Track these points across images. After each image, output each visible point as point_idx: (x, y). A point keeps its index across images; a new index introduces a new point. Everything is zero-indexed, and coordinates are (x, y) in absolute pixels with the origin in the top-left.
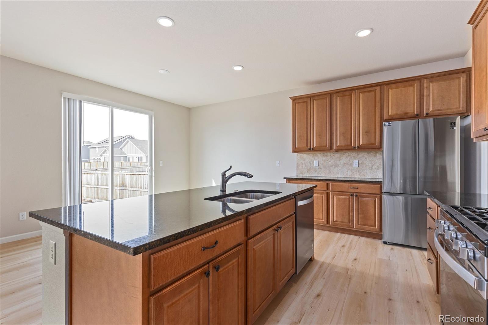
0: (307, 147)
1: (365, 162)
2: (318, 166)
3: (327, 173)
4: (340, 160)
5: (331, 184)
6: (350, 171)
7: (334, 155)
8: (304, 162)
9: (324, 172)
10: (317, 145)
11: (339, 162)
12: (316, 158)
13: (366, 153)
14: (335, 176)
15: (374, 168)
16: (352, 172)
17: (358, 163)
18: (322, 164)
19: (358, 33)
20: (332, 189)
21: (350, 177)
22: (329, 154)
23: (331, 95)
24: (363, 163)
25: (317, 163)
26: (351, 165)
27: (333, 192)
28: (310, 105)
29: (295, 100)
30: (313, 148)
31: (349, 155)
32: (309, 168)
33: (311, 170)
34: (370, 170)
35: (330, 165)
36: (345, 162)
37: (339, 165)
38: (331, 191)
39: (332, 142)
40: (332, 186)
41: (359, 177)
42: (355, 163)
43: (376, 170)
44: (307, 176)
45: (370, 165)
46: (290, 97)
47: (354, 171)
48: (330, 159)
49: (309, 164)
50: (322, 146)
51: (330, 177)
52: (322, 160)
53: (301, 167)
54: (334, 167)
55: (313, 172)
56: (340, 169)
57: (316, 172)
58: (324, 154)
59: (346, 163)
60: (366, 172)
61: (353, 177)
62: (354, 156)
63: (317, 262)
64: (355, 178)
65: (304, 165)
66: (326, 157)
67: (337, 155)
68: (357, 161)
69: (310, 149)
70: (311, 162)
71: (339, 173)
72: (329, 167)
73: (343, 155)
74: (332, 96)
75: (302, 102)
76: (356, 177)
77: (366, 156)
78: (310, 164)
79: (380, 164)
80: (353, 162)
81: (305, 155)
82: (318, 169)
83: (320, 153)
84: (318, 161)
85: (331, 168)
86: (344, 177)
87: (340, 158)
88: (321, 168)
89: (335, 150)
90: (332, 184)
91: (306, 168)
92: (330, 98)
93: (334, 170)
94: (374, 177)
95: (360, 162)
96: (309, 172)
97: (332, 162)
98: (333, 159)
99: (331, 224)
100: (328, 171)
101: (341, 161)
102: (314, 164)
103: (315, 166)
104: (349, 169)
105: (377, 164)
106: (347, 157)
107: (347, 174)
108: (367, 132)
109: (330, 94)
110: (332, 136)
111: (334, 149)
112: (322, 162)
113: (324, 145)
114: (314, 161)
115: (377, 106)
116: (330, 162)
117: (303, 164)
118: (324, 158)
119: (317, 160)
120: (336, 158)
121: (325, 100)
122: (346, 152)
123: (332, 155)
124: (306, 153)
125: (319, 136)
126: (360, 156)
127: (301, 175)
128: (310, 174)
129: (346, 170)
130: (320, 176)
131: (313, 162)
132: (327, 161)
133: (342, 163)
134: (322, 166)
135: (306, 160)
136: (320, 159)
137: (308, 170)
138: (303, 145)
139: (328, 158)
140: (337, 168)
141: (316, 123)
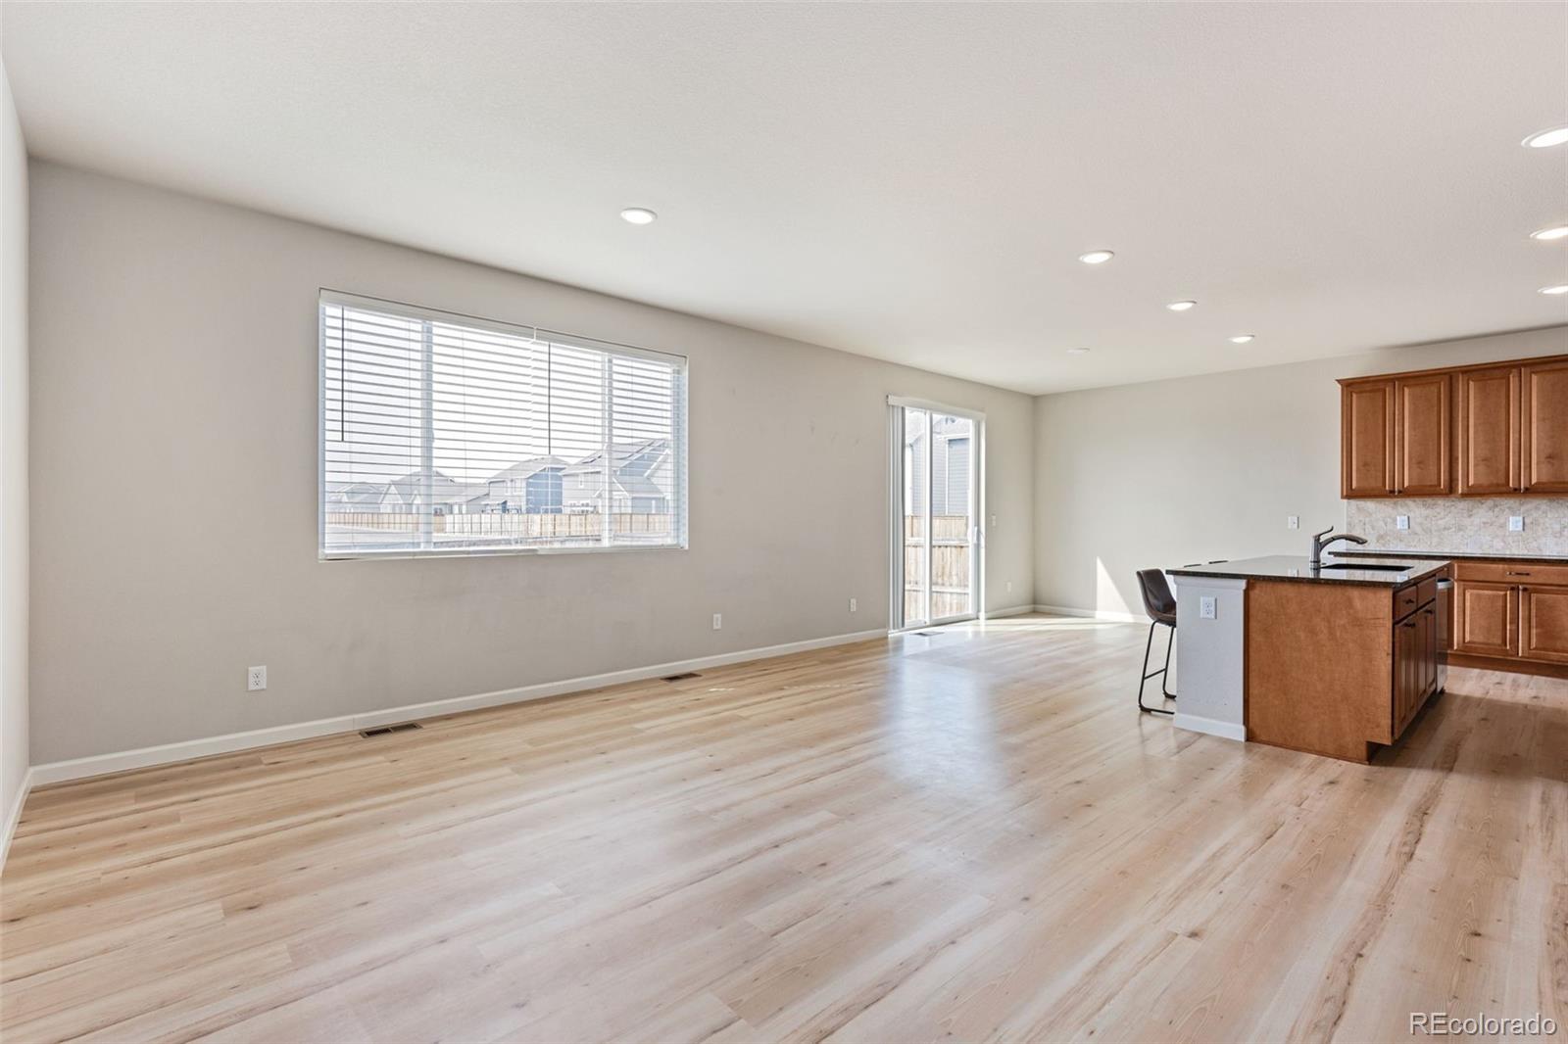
0: (1385, 487)
1: (1541, 521)
2: (1407, 527)
3: (1433, 544)
4: (1470, 516)
5: (1456, 565)
6: (1498, 539)
7: (1454, 506)
8: (1367, 519)
9: (1426, 543)
10: (1413, 484)
11: (1468, 519)
12: (1400, 510)
13: (1545, 501)
14: (1456, 551)
15: (1566, 533)
16: (1506, 541)
17: (1521, 524)
18: (1421, 524)
20: (1458, 575)
21: (1501, 552)
22: (1442, 503)
23: (1451, 378)
24: (1535, 523)
25: (1407, 522)
26: (1501, 527)
27: (1462, 583)
28: (1392, 398)
29: (1350, 386)
30: (1398, 489)
31: (1497, 506)
32: (1382, 533)
33: (1388, 538)
34: (1556, 537)
35: (1443, 527)
36: (1484, 519)
37: (1469, 528)
38: (1457, 581)
39: (1454, 477)
40: (1458, 570)
41: (1527, 552)
42: (1514, 523)
44: (1378, 550)
45: (1557, 527)
46: (1338, 381)
47: (1510, 540)
48: (1442, 513)
49: (1383, 525)
50: (1426, 486)
51: (1443, 553)
52: (1419, 516)
54: (1455, 532)
55: (1393, 541)
56: (1470, 536)
57: (1401, 541)
58: (1427, 502)
59: (1487, 523)
60: (1548, 542)
61: (1510, 552)
62: (1511, 508)
63: (1453, 696)
64: (1517, 553)
65: (1367, 526)
66: (1432, 509)
67: (1464, 505)
68: (1521, 518)
69: (1392, 492)
70: (1389, 520)
71: (1469, 544)
72: (1439, 531)
73: (1481, 504)
74: (1454, 381)
75: (1370, 391)
77: (1544, 506)
78: (1386, 524)
80: (1507, 519)
81: (1370, 505)
82: (1409, 534)
83: (1414, 501)
84: (1409, 517)
85: (1446, 532)
86: (1483, 552)
87: (1473, 511)
88: (1416, 534)
89: (1462, 494)
90: (1459, 567)
91: (1372, 532)
92: (1448, 383)
93: (1454, 537)
95: (1528, 521)
96: (1383, 542)
97: (1448, 519)
98: (1450, 512)
99: (1455, 648)
100: (1435, 540)
101: (1472, 518)
102: (1397, 524)
103: (1398, 527)
104: (1496, 536)
106: (1491, 510)
107: (1492, 546)
108: (1550, 457)
109: (1449, 377)
110: (1454, 465)
111: (1460, 492)
112: (1418, 520)
113: (1433, 483)
114: (1398, 517)
116: (1441, 519)
117: (1365, 524)
118: (1425, 512)
119: (1404, 515)
120: (1462, 511)
121: (1434, 389)
122: (1487, 499)
123: (1449, 505)
124: (1373, 501)
125: (1419, 462)
126: (1528, 506)
128: (1384, 545)
129: (1488, 538)
130: (1413, 550)
131: (1395, 520)
132: (1434, 518)
133: (1476, 523)
134: (1418, 529)
135: (1374, 516)
136: (1415, 512)
137: (1380, 537)
138: (1373, 483)
139: (1438, 510)
140: (1461, 533)
141: (1410, 436)
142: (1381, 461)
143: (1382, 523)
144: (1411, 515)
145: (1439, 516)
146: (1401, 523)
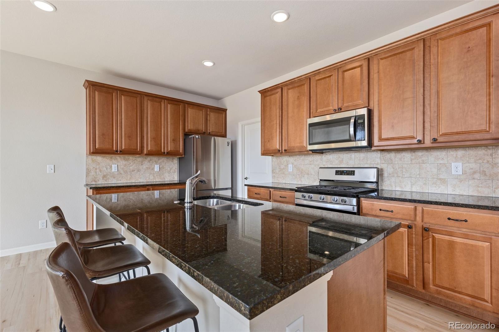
0: (113, 148)
1: (165, 167)
2: (117, 170)
3: (128, 179)
4: (142, 165)
6: (152, 175)
7: (135, 160)
8: (97, 167)
9: (125, 178)
10: (126, 148)
11: (141, 166)
12: (114, 162)
13: (166, 158)
14: (137, 181)
15: (171, 171)
16: (154, 176)
17: (159, 168)
18: (123, 169)
19: (204, 62)
21: (152, 181)
22: (131, 158)
24: (163, 167)
25: (117, 168)
26: (153, 169)
28: (116, 99)
29: (95, 86)
30: (121, 150)
31: (151, 160)
32: (105, 174)
33: (108, 176)
34: (168, 173)
35: (132, 170)
36: (147, 166)
37: (142, 170)
39: (143, 146)
41: (160, 180)
42: (157, 168)
43: (173, 173)
44: (102, 184)
45: (169, 169)
47: (155, 175)
48: (131, 164)
50: (130, 149)
51: (132, 183)
52: (122, 165)
53: (93, 173)
54: (136, 172)
55: (111, 178)
56: (142, 174)
57: (114, 178)
58: (125, 157)
59: (148, 168)
60: (166, 176)
61: (155, 181)
62: (155, 161)
64: (156, 182)
65: (98, 170)
66: (127, 161)
68: (159, 165)
69: (117, 151)
70: (108, 167)
71: (141, 178)
72: (130, 172)
73: (145, 159)
75: (105, 93)
76: (157, 180)
77: (165, 161)
78: (107, 169)
79: (176, 169)
80: (154, 166)
81: (99, 158)
82: (118, 174)
83: (120, 157)
84: (118, 165)
85: (133, 173)
86: (146, 181)
87: (142, 162)
88: (121, 174)
91: (100, 174)
93: (136, 175)
94: (172, 179)
95: (161, 167)
96: (106, 179)
97: (134, 166)
98: (134, 163)
100: (129, 176)
101: (143, 166)
102: (112, 169)
103: (113, 171)
104: (151, 174)
105: (174, 168)
106: (149, 161)
107: (149, 178)
108: (173, 140)
109: (140, 95)
110: (143, 139)
111: (145, 153)
112: (122, 167)
113: (134, 148)
114: (113, 165)
115: (181, 119)
116: (131, 166)
117: (96, 169)
118: (125, 163)
119: (116, 164)
120: (138, 162)
122: (148, 157)
123: (134, 159)
124: (101, 156)
125: (129, 137)
126: (161, 161)
127: (94, 183)
128: (106, 180)
129: (148, 174)
130: (120, 182)
131: (111, 167)
132: (128, 166)
133: (144, 168)
134: (122, 172)
135: (101, 164)
136: (120, 163)
137: (104, 177)
138: (107, 146)
139: (130, 162)
140: (139, 173)
141: (125, 122)
142: (111, 134)
143: (105, 169)
144: (119, 164)
145: (130, 165)
146: (114, 168)
